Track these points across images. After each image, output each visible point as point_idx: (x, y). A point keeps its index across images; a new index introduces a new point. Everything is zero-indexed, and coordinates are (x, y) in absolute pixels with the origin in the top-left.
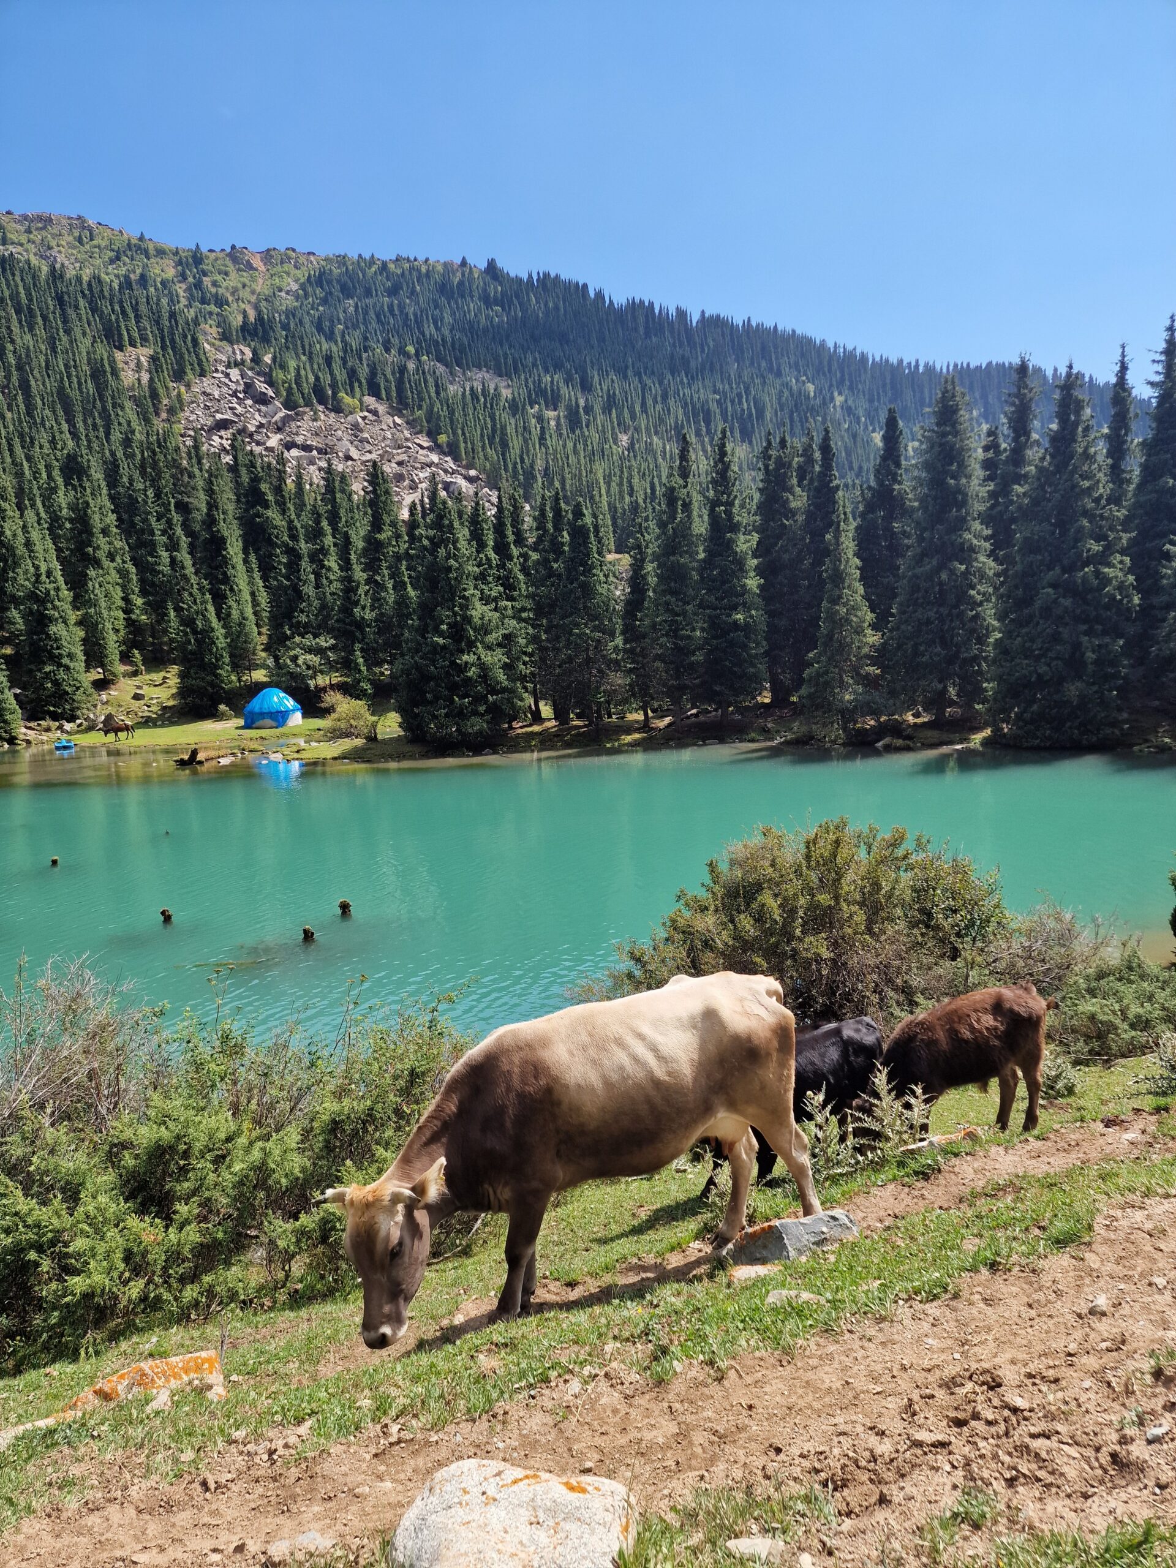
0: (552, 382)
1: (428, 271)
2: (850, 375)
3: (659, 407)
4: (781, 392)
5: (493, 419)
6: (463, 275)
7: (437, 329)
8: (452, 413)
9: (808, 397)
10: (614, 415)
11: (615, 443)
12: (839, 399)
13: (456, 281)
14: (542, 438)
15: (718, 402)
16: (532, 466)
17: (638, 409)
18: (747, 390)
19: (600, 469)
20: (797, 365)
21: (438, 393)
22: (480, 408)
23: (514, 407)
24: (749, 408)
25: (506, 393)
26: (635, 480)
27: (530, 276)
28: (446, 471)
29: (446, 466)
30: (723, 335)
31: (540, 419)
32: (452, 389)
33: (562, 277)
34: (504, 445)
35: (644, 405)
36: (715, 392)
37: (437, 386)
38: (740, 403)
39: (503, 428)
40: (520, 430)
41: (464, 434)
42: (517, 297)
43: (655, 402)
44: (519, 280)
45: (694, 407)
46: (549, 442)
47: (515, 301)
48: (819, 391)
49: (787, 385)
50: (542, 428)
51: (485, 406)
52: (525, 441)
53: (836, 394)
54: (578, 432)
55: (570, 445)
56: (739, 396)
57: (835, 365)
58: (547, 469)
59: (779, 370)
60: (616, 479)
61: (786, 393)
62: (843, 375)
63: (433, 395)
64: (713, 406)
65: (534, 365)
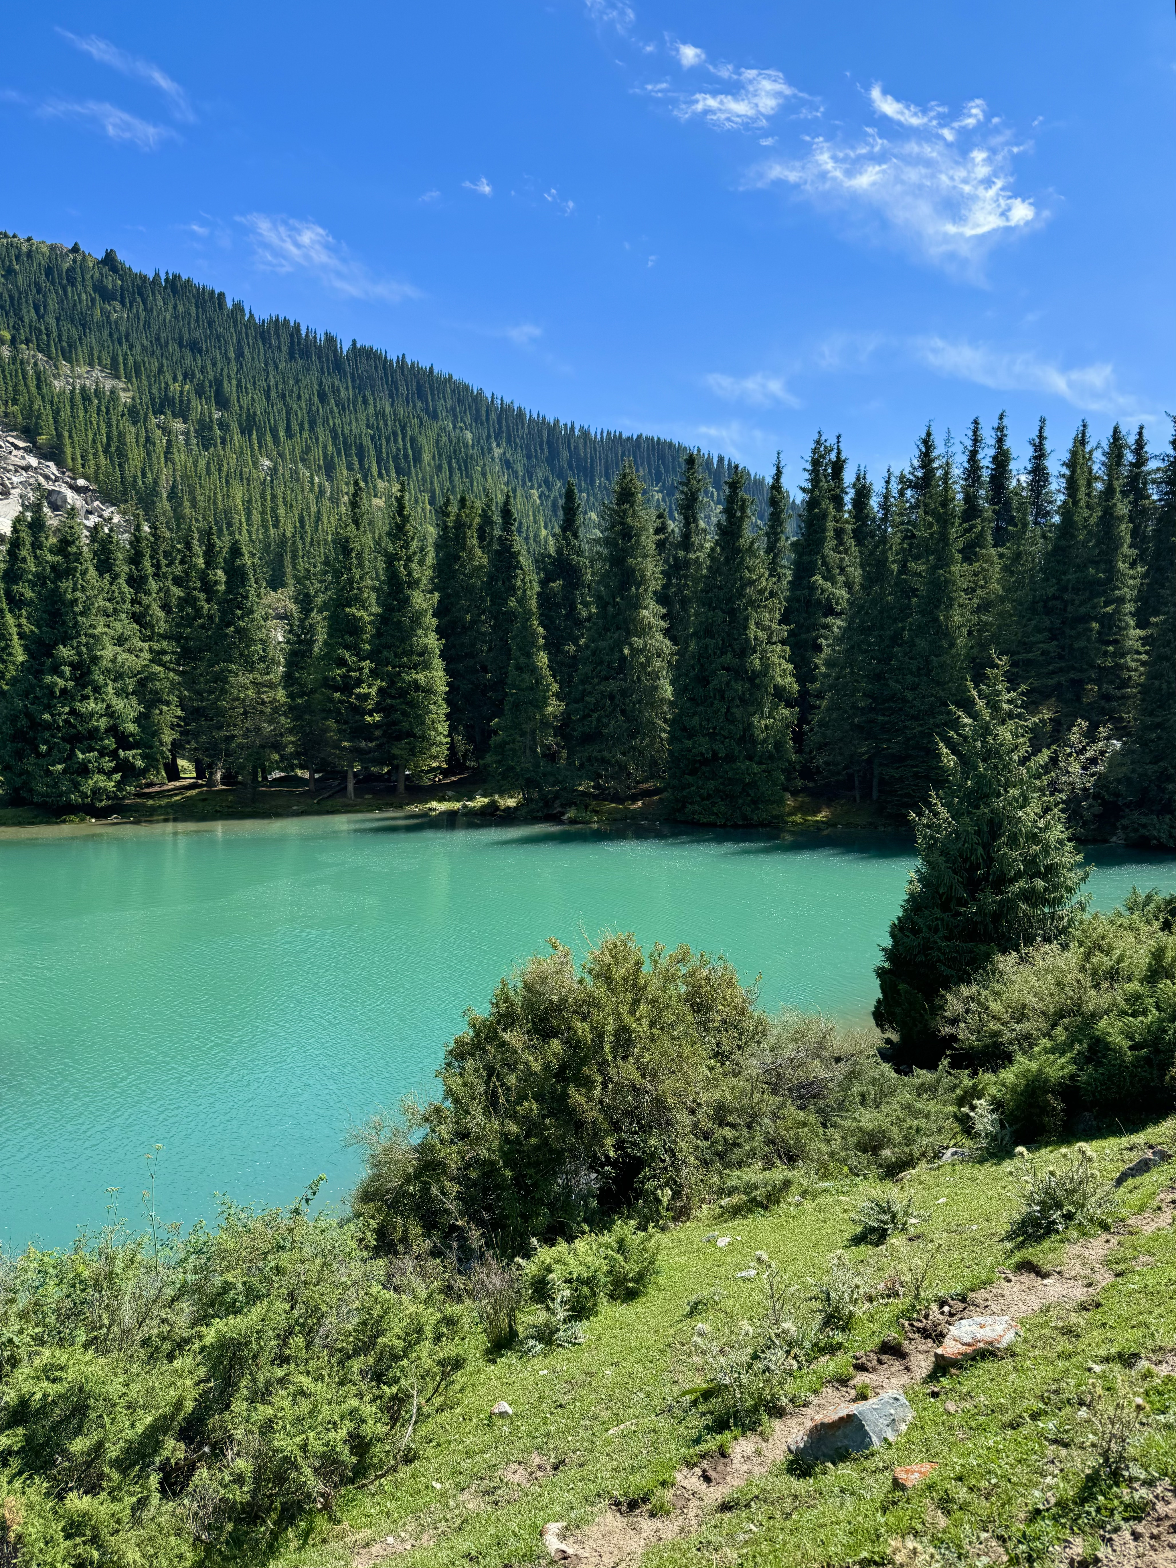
0: (181, 392)
1: (30, 251)
2: (508, 427)
3: (306, 434)
4: (439, 435)
5: (109, 425)
6: (75, 261)
7: (40, 317)
8: (56, 413)
9: (466, 446)
10: (254, 436)
11: (256, 468)
12: (497, 452)
13: (66, 266)
14: (168, 452)
15: (372, 438)
16: (156, 482)
17: (282, 433)
18: (403, 428)
19: (238, 493)
20: (453, 409)
21: (39, 387)
22: (93, 409)
23: (133, 413)
24: (405, 448)
25: (125, 397)
26: (281, 511)
27: (157, 275)
28: (47, 478)
29: (47, 471)
30: (376, 368)
31: (165, 430)
32: (57, 384)
33: (196, 281)
34: (122, 454)
35: (288, 429)
36: (368, 426)
37: (38, 379)
38: (396, 441)
39: (121, 436)
40: (142, 440)
41: (71, 437)
42: (141, 294)
43: (302, 428)
44: (144, 278)
45: (345, 439)
46: (176, 456)
47: (139, 299)
48: (477, 439)
49: (444, 429)
50: (169, 441)
51: (99, 410)
52: (148, 454)
53: (494, 445)
54: (212, 450)
55: (202, 463)
56: (395, 434)
57: (493, 416)
58: (174, 487)
59: (435, 411)
60: (257, 505)
61: (445, 439)
62: (500, 428)
63: (33, 389)
64: (367, 442)
65: (160, 371)
